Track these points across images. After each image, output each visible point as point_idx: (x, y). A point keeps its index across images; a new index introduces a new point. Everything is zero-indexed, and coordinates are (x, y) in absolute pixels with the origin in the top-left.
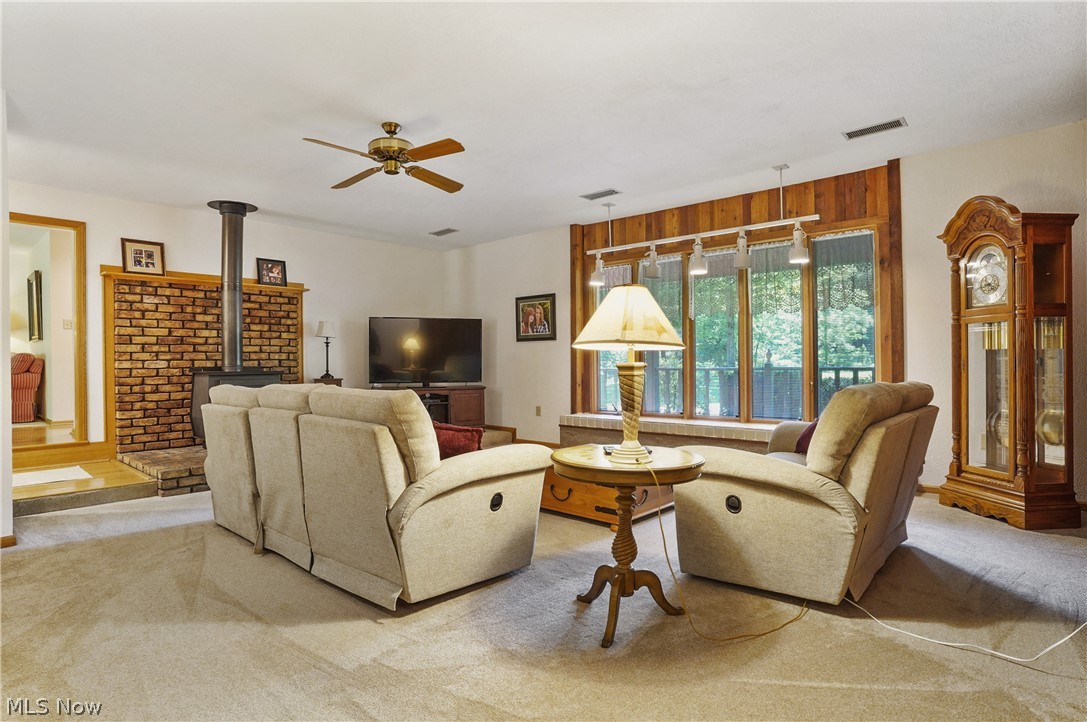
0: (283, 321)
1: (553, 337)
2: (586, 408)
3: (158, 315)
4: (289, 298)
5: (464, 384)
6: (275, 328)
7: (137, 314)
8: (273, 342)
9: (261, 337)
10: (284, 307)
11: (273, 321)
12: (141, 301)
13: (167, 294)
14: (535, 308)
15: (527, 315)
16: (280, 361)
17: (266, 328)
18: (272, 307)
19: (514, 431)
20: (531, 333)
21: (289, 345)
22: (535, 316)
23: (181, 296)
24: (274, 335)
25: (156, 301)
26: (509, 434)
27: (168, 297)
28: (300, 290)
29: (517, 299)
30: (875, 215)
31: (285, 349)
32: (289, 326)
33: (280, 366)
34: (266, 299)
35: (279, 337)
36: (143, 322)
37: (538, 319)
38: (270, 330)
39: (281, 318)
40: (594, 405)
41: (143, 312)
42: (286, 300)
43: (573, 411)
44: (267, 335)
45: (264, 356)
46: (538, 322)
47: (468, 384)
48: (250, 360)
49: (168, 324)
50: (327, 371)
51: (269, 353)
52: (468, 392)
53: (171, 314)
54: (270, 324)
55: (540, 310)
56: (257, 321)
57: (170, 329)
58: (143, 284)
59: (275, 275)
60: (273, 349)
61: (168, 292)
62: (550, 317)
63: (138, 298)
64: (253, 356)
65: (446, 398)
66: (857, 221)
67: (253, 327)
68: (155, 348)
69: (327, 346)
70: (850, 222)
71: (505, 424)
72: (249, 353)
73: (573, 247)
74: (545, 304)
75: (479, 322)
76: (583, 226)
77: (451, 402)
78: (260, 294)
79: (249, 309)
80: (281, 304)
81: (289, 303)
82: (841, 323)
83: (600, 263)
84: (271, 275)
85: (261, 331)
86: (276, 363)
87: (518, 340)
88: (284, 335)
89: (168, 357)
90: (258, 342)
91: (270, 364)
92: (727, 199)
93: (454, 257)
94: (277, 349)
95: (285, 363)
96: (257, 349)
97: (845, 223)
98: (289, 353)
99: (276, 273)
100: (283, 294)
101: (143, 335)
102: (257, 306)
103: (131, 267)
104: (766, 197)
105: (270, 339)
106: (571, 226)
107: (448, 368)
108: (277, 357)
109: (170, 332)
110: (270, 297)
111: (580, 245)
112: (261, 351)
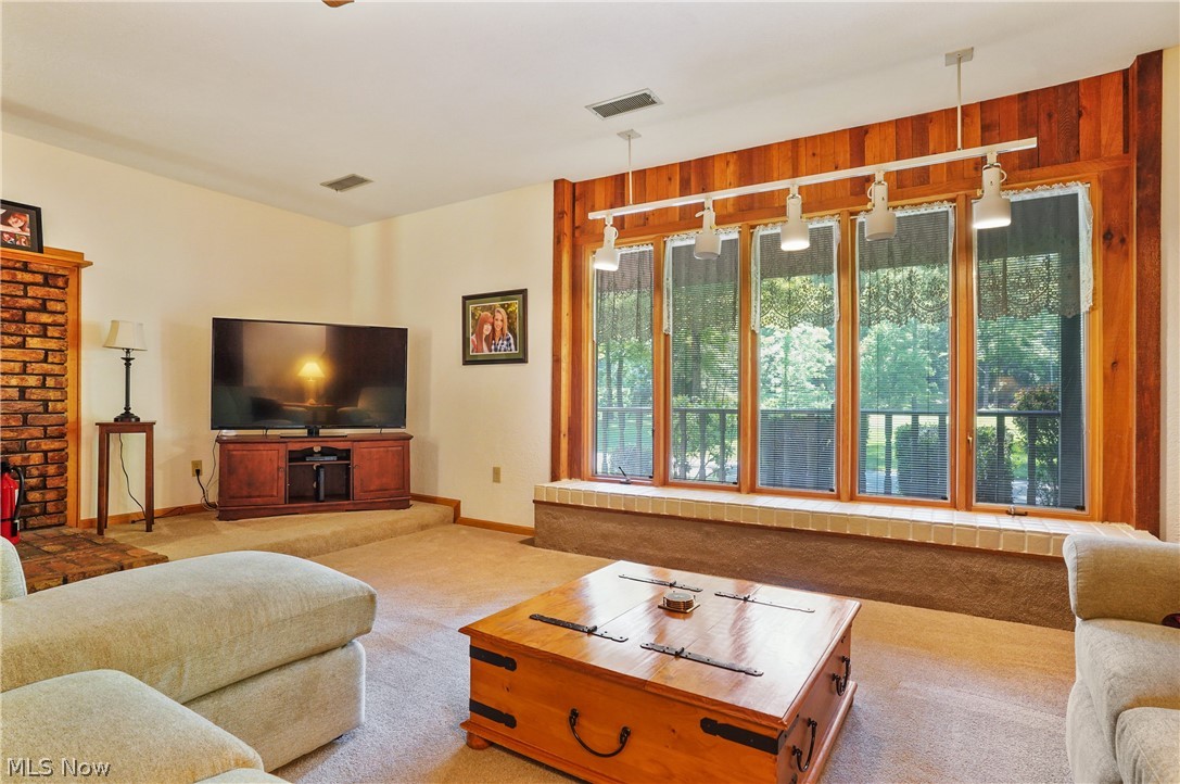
0: (31, 316)
1: (522, 359)
2: (575, 472)
4: (46, 275)
5: (378, 431)
6: (12, 328)
10: (34, 291)
14: (493, 314)
15: (479, 324)
19: (456, 506)
20: (486, 352)
21: (45, 361)
22: (493, 325)
24: (12, 340)
26: (450, 510)
28: (77, 264)
29: (465, 298)
30: (1096, 156)
31: (34, 368)
32: (44, 325)
35: (22, 346)
37: (498, 329)
39: (26, 310)
40: (587, 468)
42: (39, 278)
43: (555, 477)
46: (498, 334)
47: (384, 431)
50: (127, 408)
52: (383, 443)
55: (501, 315)
59: (14, 230)
62: (519, 328)
65: (345, 455)
66: (1061, 168)
69: (128, 365)
70: (1047, 170)
71: (442, 493)
73: (559, 215)
74: (509, 305)
75: (402, 333)
76: (574, 184)
77: (355, 460)
80: (27, 285)
81: (46, 285)
82: (801, 360)
83: (611, 233)
87: (466, 362)
88: (33, 343)
92: (821, 136)
93: (366, 236)
95: (35, 394)
97: (1038, 172)
98: (44, 376)
99: (17, 227)
100: (33, 267)
104: (892, 131)
106: (556, 182)
107: (363, 404)
108: (14, 383)
111: (570, 214)
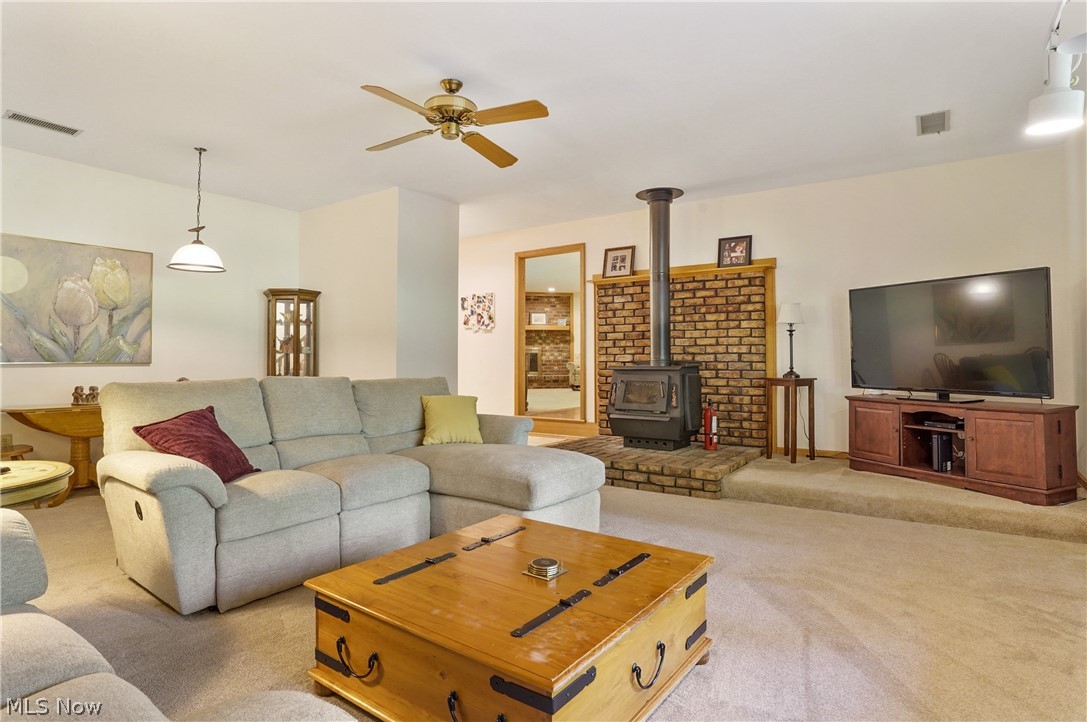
0: (743, 307)
3: (625, 313)
4: (750, 279)
6: (733, 316)
7: (610, 314)
8: (731, 333)
9: (718, 328)
10: (744, 291)
11: (730, 309)
12: (613, 302)
13: (631, 292)
16: (740, 355)
17: (723, 317)
18: (729, 293)
21: (751, 336)
23: (642, 293)
24: (732, 324)
25: (623, 300)
27: (631, 295)
28: (772, 267)
31: (746, 340)
32: (750, 312)
33: (740, 360)
34: (723, 284)
35: (739, 327)
36: (614, 320)
38: (727, 319)
39: (740, 304)
41: (614, 311)
42: (746, 282)
44: (725, 324)
45: (721, 349)
48: (706, 354)
49: (632, 320)
50: (792, 368)
51: (727, 346)
53: (634, 310)
54: (728, 312)
56: (713, 310)
57: (633, 324)
58: (614, 286)
59: (738, 254)
60: (731, 341)
61: (631, 290)
63: (610, 299)
64: (709, 350)
65: (963, 423)
67: (709, 317)
68: (623, 343)
69: (791, 335)
72: (705, 346)
78: (716, 280)
79: (704, 298)
80: (740, 287)
81: (750, 285)
84: (733, 255)
85: (718, 321)
86: (736, 357)
88: (744, 324)
89: (633, 351)
90: (714, 333)
91: (728, 358)
94: (736, 340)
95: (746, 358)
96: (713, 341)
98: (751, 345)
99: (739, 252)
100: (743, 275)
101: (614, 332)
102: (712, 293)
103: (609, 273)
105: (728, 329)
108: (735, 351)
109: (634, 328)
110: (727, 280)
112: (718, 344)
